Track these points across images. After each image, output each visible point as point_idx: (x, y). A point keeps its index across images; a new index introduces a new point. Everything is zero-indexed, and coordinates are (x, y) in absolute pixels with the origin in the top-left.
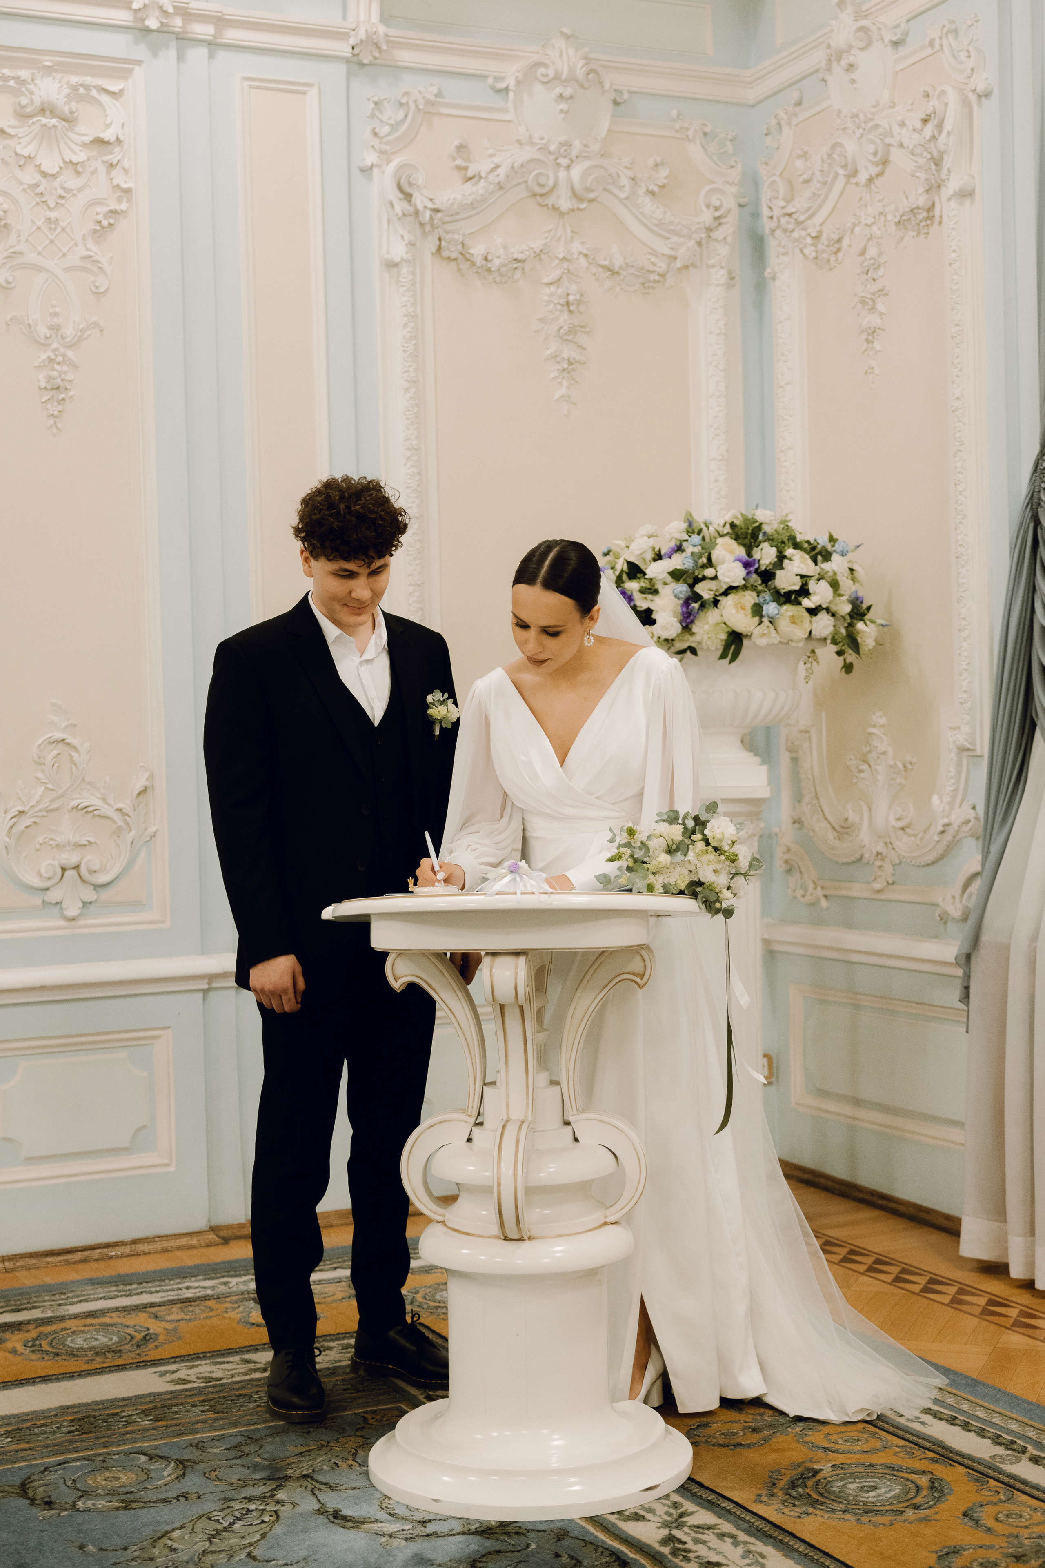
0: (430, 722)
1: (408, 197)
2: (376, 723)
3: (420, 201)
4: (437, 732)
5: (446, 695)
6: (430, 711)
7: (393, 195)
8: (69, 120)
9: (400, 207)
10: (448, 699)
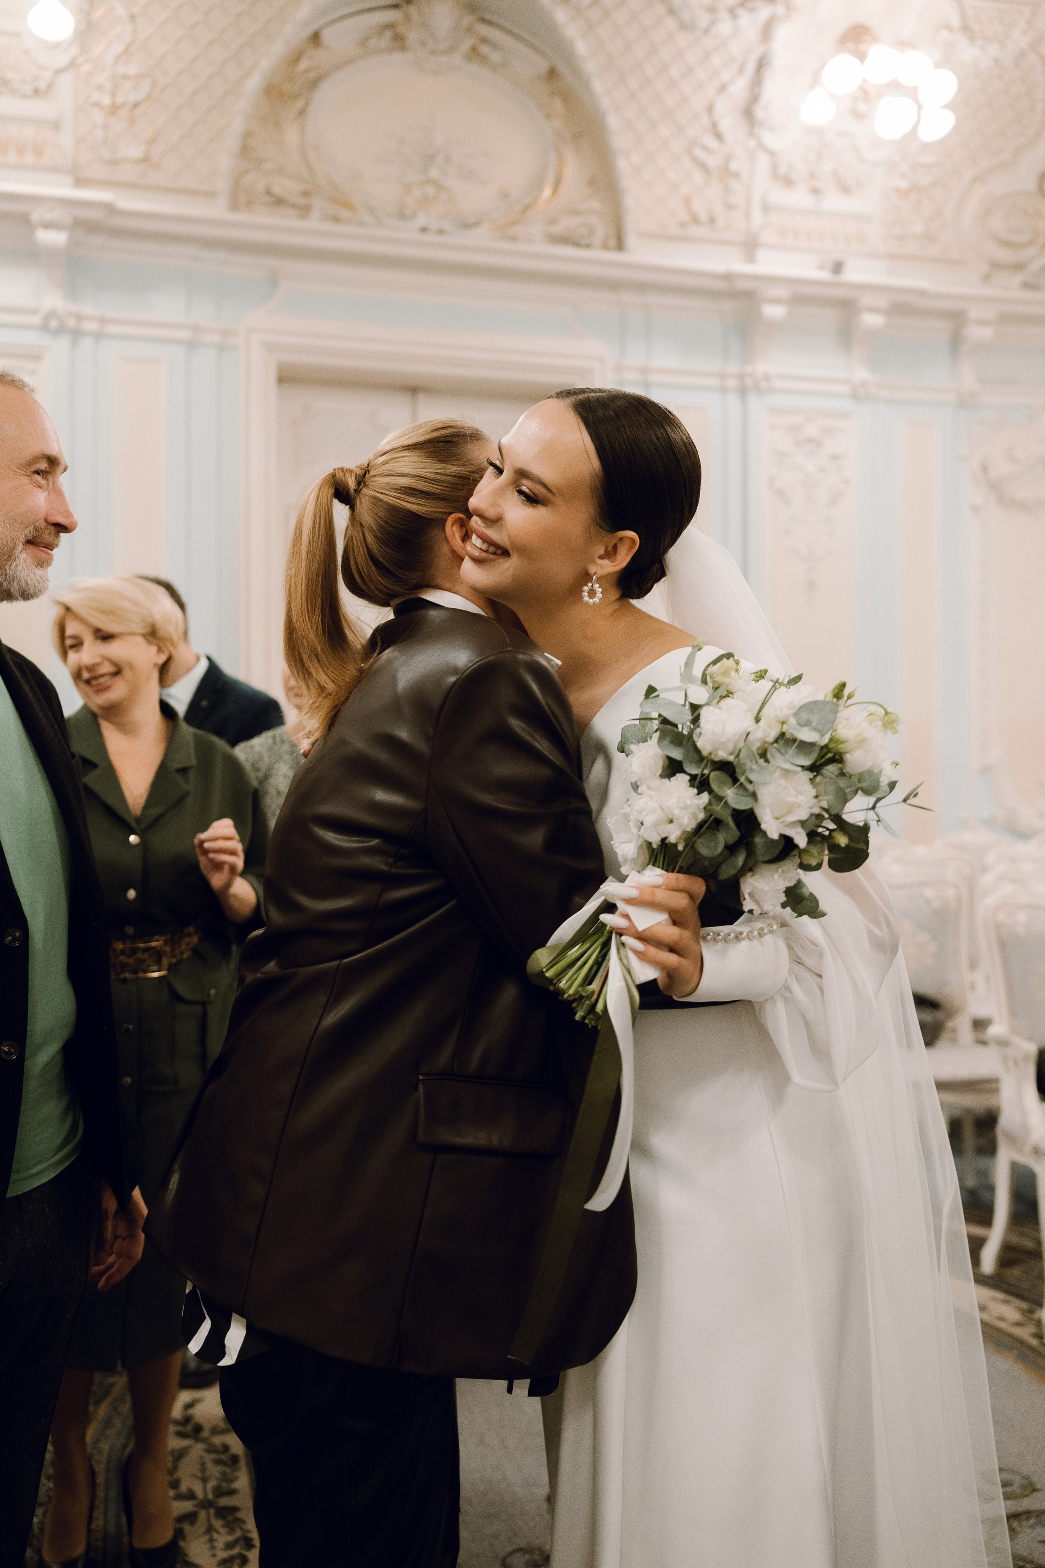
1: (986, 472)
3: (992, 474)
8: (819, 444)
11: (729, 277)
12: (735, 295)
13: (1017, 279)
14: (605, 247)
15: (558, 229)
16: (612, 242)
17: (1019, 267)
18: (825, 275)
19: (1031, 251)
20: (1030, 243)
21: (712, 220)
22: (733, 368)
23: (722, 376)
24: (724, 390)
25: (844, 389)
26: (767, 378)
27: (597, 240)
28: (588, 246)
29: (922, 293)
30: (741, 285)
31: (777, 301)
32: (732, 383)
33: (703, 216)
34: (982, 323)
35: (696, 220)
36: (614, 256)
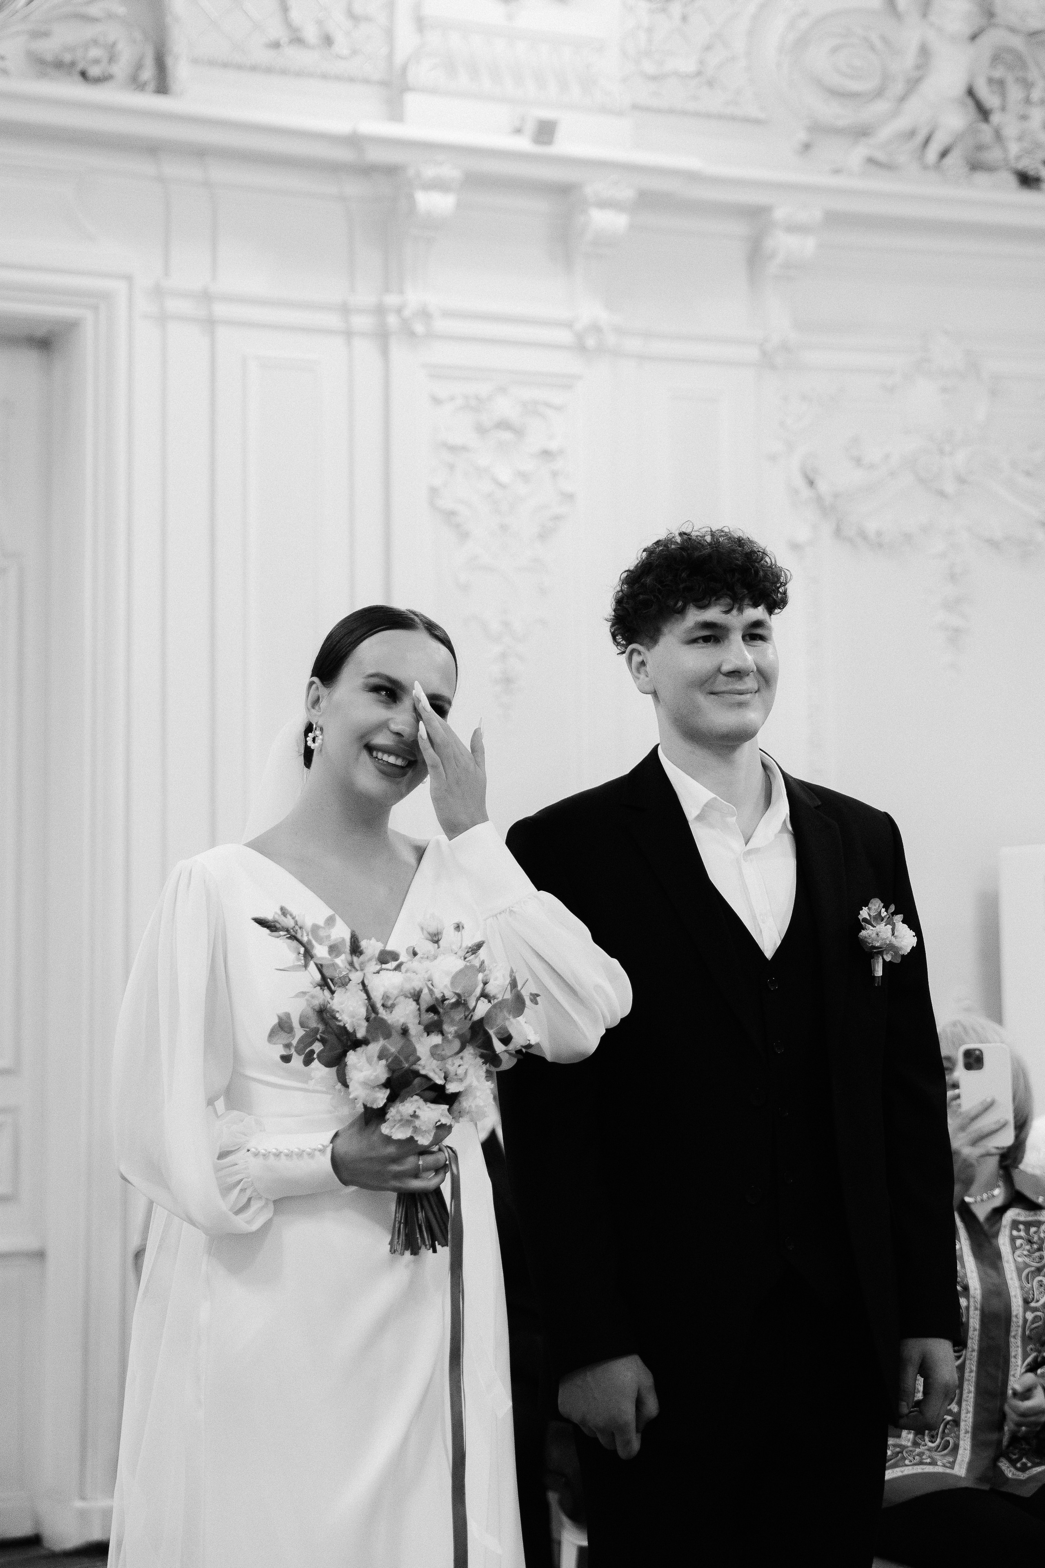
0: (869, 953)
1: (811, 483)
2: (769, 952)
3: (823, 486)
4: (879, 972)
5: (892, 908)
6: (863, 933)
7: (799, 482)
8: (519, 432)
9: (806, 492)
10: (893, 914)
11: (354, 141)
12: (367, 171)
13: (858, 154)
14: (135, 83)
15: (49, 47)
16: (148, 73)
17: (862, 132)
18: (524, 144)
19: (881, 107)
20: (879, 93)
21: (328, 40)
22: (365, 297)
23: (345, 310)
24: (349, 334)
25: (564, 336)
26: (425, 314)
27: (121, 69)
28: (103, 79)
29: (693, 177)
30: (375, 155)
31: (439, 185)
32: (362, 322)
33: (311, 33)
34: (794, 228)
35: (298, 40)
36: (150, 101)
